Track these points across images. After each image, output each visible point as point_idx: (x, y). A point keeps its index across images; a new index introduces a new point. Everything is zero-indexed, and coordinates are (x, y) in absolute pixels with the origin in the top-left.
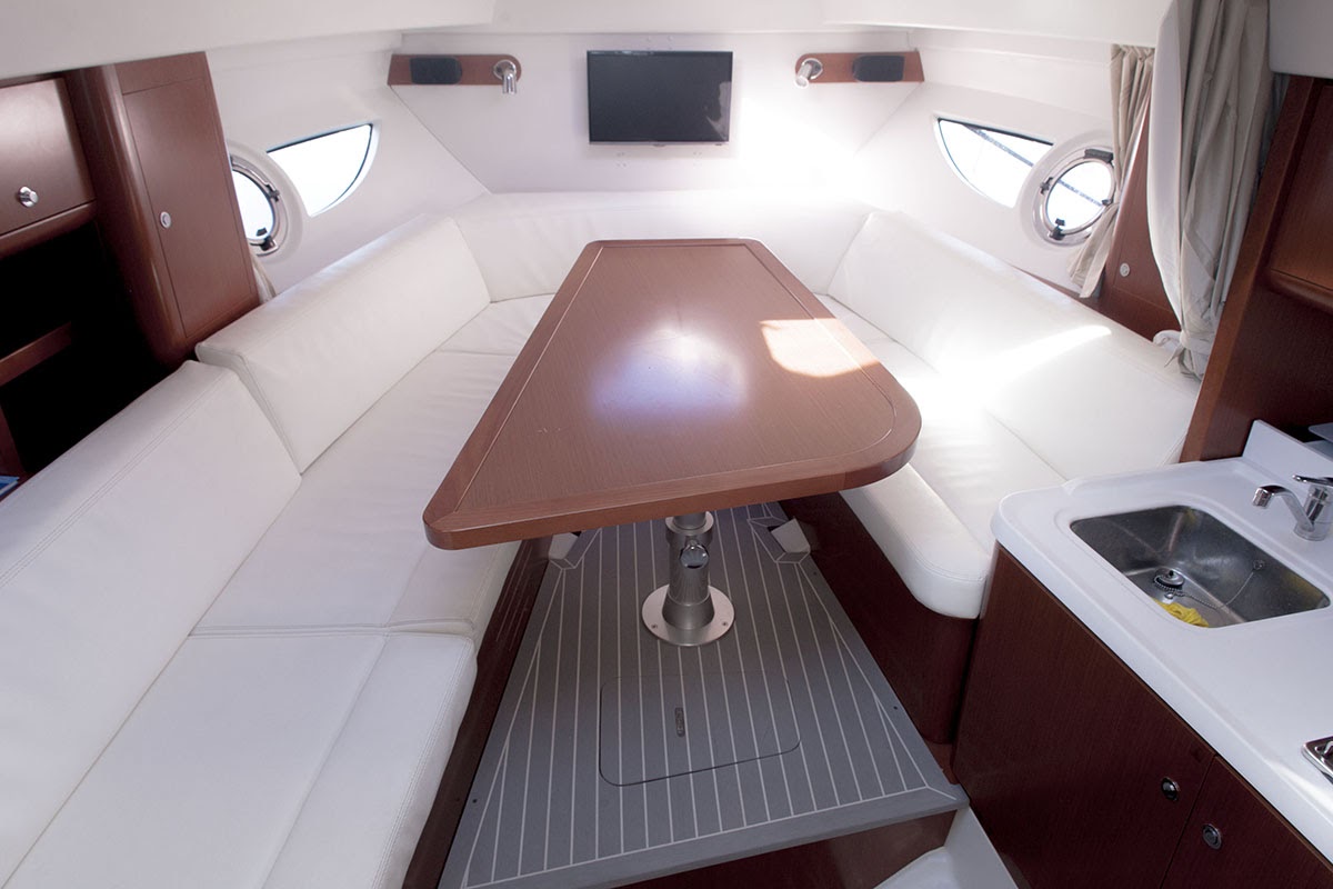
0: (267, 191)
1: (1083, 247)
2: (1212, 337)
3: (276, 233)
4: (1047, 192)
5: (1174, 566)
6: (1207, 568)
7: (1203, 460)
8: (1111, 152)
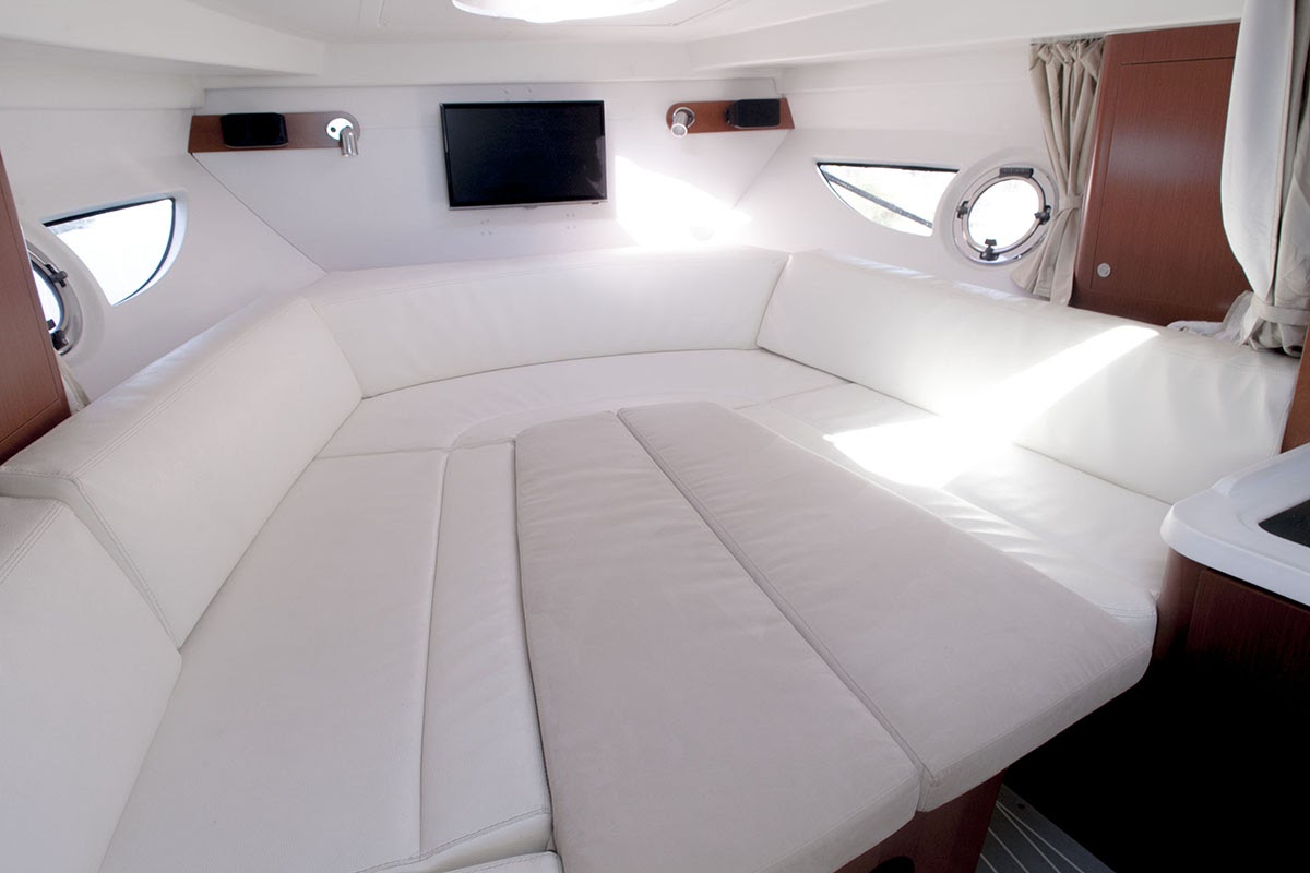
0: (49, 273)
3: (67, 328)
4: (964, 216)
8: (1028, 166)
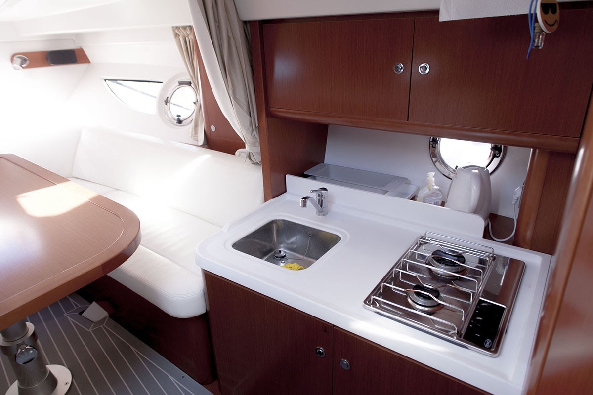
1: (192, 124)
2: (258, 144)
4: (168, 104)
5: (280, 247)
6: (291, 243)
7: (274, 198)
8: (189, 81)
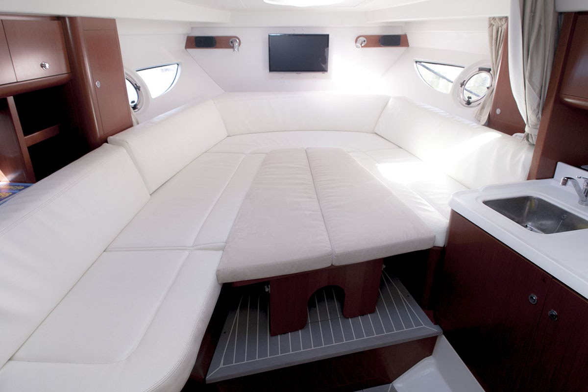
0: (135, 86)
3: (139, 103)
4: (463, 86)
6: (541, 224)
7: (537, 179)
8: (489, 68)
